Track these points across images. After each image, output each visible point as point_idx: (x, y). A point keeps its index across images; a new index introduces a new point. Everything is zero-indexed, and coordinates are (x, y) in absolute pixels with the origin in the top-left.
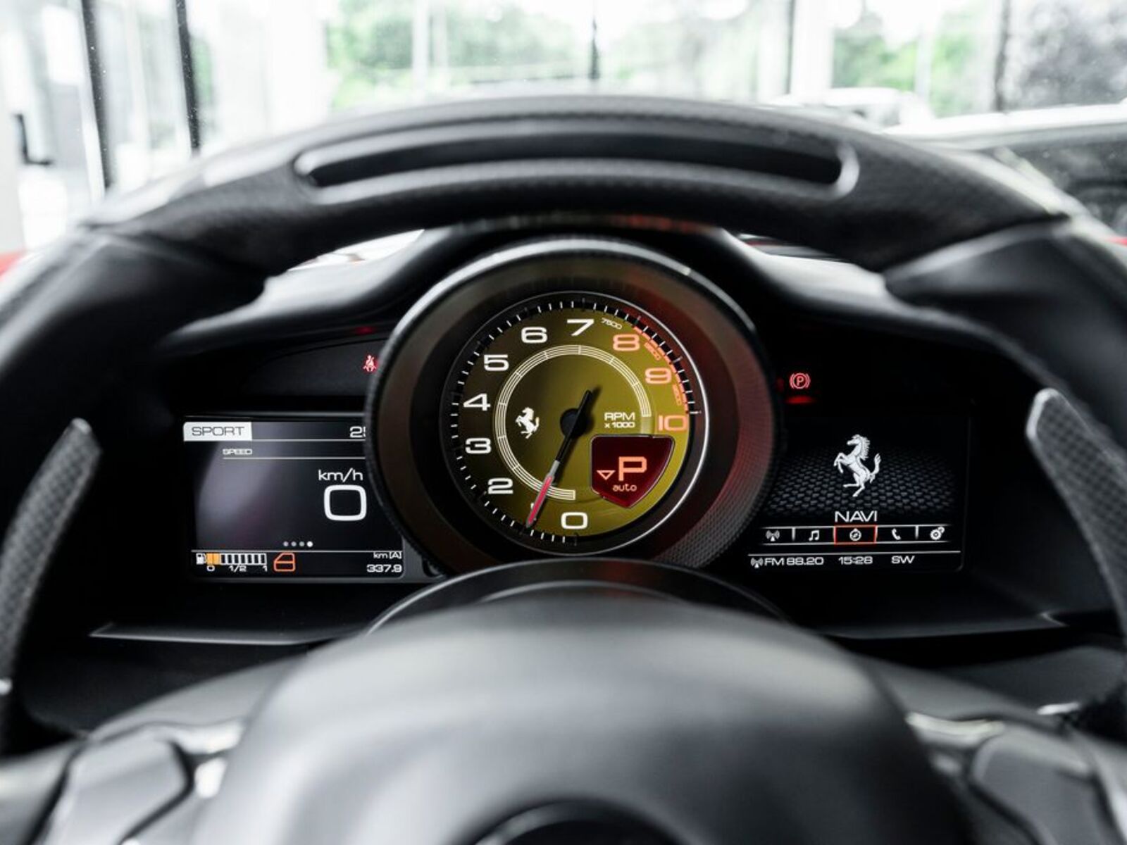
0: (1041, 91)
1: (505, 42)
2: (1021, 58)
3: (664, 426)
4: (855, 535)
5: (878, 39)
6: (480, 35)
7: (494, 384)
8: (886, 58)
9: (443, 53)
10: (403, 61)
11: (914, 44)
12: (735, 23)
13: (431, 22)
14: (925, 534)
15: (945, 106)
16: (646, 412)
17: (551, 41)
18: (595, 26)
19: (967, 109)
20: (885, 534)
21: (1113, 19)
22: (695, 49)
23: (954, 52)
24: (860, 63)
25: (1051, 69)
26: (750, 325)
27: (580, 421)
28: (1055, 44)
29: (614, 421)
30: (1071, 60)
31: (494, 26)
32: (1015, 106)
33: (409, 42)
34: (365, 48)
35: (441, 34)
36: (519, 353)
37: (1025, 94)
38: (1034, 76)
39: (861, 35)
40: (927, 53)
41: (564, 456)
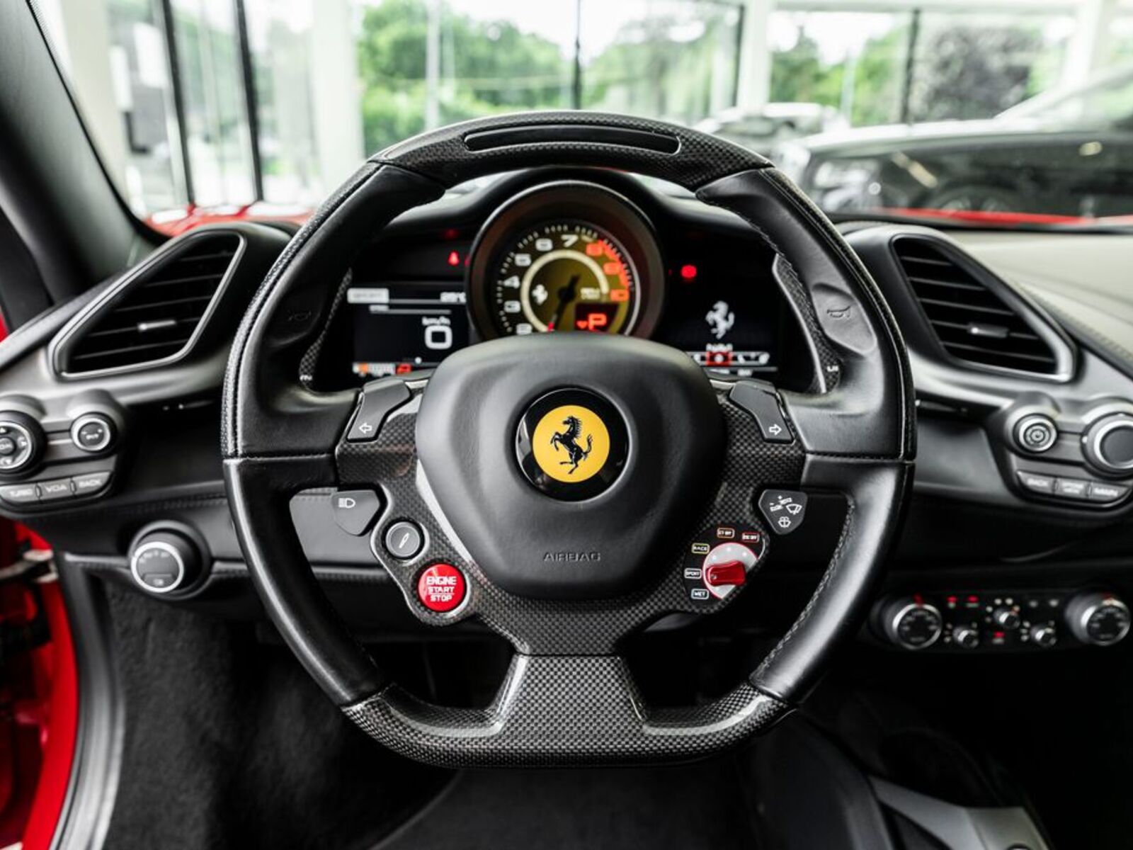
0: (943, 107)
1: (502, 57)
2: (925, 78)
3: (615, 296)
4: (719, 359)
5: (813, 61)
6: (482, 50)
7: (521, 272)
8: (819, 77)
9: (450, 66)
10: (417, 73)
11: (841, 66)
12: (693, 45)
13: (441, 39)
14: (757, 359)
15: (865, 117)
16: (605, 287)
17: (542, 57)
18: (578, 45)
19: (884, 121)
20: (735, 358)
21: (1006, 49)
22: (660, 68)
23: (874, 73)
24: (797, 82)
25: (953, 89)
26: (653, 226)
27: (568, 293)
28: (956, 68)
29: (588, 294)
30: (969, 82)
31: (493, 44)
32: (920, 119)
33: (422, 56)
34: (384, 60)
35: (449, 50)
36: (536, 255)
37: (931, 107)
38: (938, 94)
39: (798, 58)
40: (850, 75)
41: (560, 312)
